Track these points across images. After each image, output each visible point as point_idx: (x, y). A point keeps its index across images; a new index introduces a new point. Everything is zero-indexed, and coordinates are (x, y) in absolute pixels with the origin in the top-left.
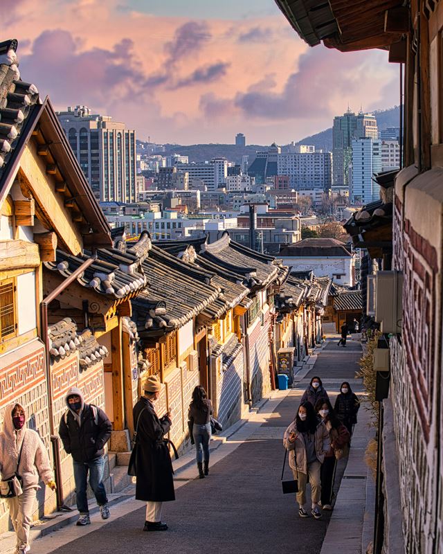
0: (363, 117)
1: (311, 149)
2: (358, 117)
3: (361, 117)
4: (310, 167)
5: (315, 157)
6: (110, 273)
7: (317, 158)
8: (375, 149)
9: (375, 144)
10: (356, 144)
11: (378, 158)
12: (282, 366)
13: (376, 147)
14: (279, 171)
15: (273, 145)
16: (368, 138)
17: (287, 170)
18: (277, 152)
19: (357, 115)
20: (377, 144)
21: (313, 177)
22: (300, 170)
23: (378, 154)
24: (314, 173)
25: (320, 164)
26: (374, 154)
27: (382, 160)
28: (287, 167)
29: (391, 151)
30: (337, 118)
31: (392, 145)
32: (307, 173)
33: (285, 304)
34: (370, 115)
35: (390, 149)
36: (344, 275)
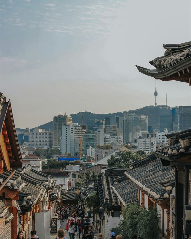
0: (66, 117)
1: (43, 130)
2: (64, 117)
3: (65, 117)
4: (43, 138)
5: (45, 133)
6: (15, 180)
7: (46, 134)
8: (72, 131)
9: (72, 129)
10: (64, 129)
11: (73, 134)
12: (52, 224)
13: (72, 130)
14: (29, 139)
15: (27, 128)
16: (69, 126)
17: (33, 140)
18: (28, 131)
19: (64, 116)
20: (73, 129)
21: (44, 142)
22: (38, 140)
23: (73, 133)
24: (45, 141)
25: (47, 137)
26: (72, 133)
27: (75, 135)
28: (33, 138)
29: (79, 132)
30: (55, 117)
31: (79, 129)
32: (41, 141)
33: (52, 196)
34: (69, 116)
35: (78, 130)
36: (65, 185)
